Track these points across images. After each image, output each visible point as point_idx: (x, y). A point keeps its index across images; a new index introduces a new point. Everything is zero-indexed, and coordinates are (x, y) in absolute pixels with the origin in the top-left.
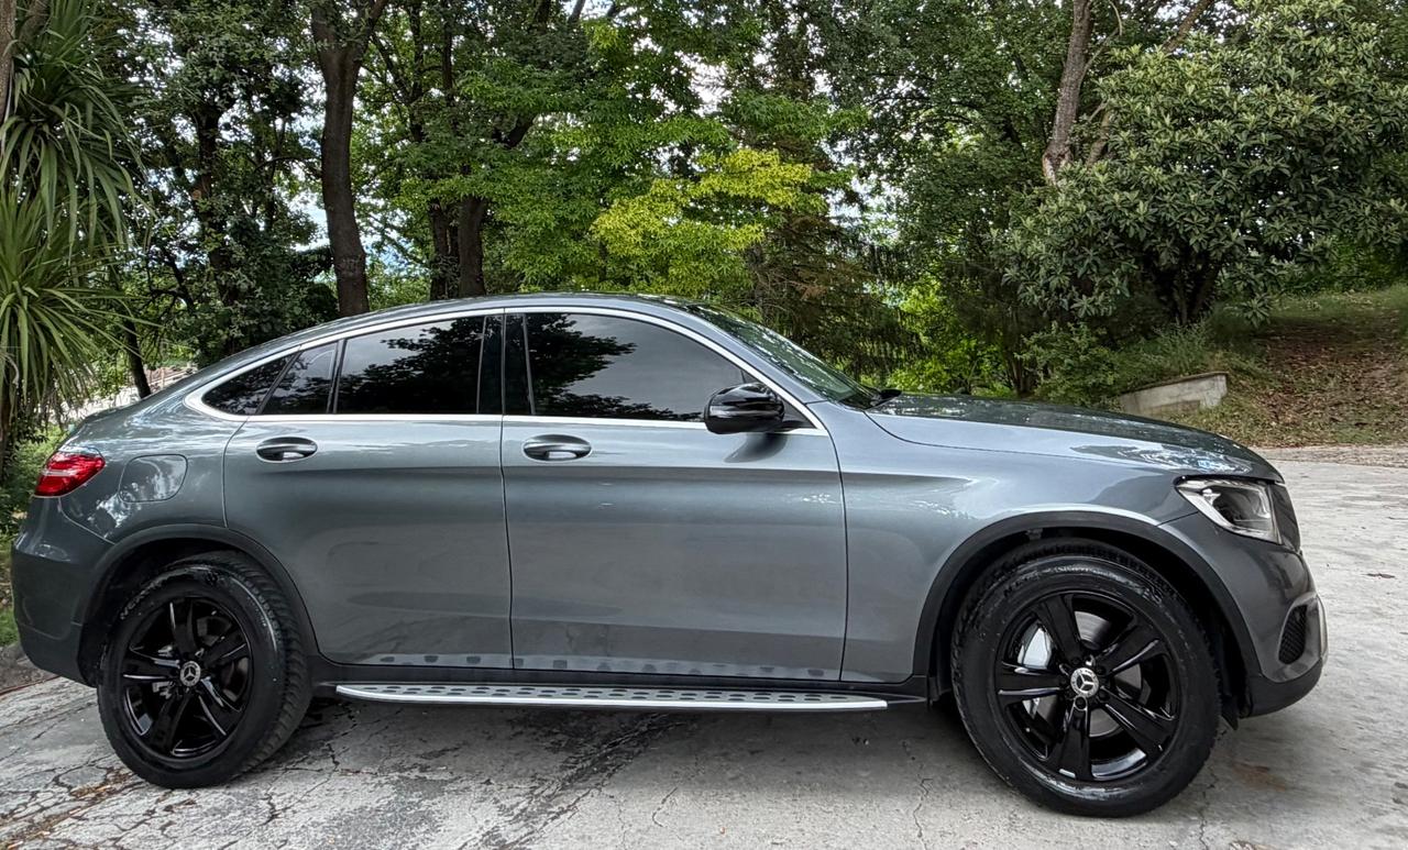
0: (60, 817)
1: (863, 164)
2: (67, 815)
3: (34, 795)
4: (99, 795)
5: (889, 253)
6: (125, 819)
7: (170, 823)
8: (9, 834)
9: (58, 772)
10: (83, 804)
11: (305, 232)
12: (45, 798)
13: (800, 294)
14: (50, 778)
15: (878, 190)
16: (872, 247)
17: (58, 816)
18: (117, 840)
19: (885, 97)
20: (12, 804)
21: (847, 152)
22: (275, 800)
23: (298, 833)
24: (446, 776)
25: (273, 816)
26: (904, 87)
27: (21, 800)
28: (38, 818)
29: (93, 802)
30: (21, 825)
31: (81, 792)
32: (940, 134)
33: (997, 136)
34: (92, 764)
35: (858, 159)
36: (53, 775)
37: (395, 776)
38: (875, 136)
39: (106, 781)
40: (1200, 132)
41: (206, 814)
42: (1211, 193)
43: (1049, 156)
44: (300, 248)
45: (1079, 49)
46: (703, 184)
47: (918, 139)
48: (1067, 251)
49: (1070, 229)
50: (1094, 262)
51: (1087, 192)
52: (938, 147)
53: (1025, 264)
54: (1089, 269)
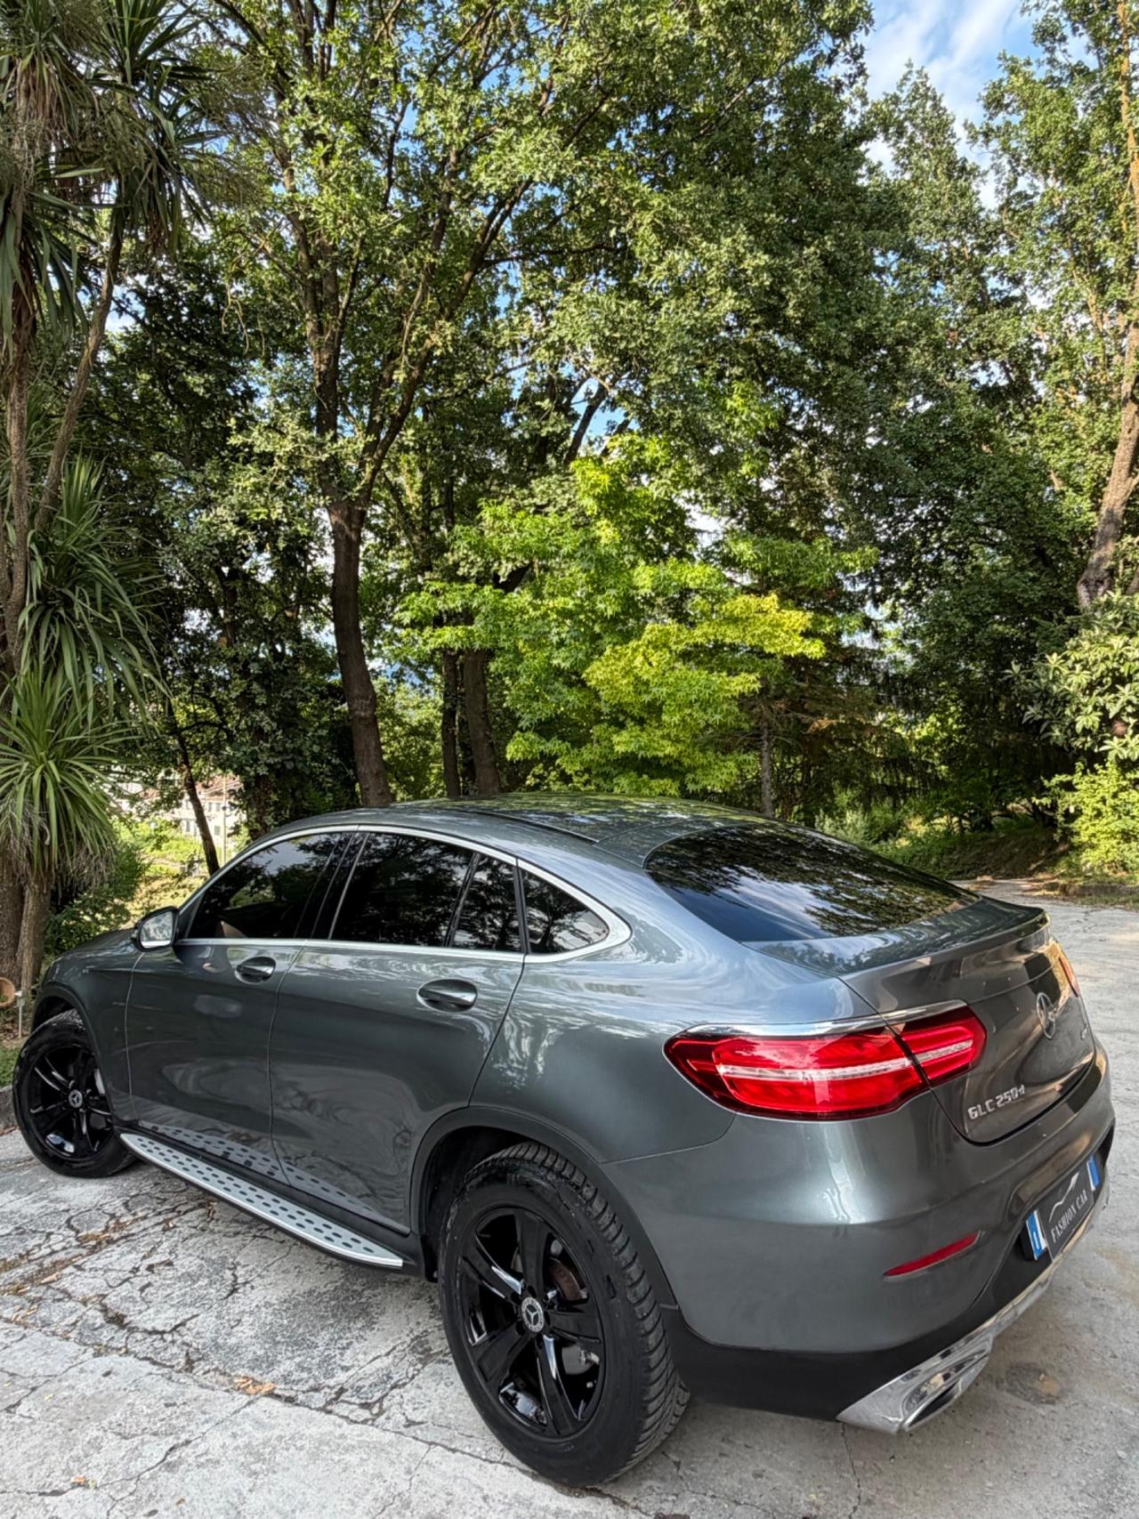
0: (64, 1264)
1: (879, 589)
2: (68, 1263)
3: (48, 1237)
4: (99, 1243)
5: (904, 681)
6: (114, 1274)
7: (149, 1285)
8: (22, 1277)
9: (72, 1213)
10: (84, 1252)
12: (57, 1242)
13: (807, 726)
14: (64, 1219)
15: (893, 617)
16: (886, 674)
17: (62, 1262)
18: (104, 1296)
19: (902, 520)
20: (31, 1243)
22: (240, 1272)
23: (251, 1313)
25: (233, 1291)
26: (922, 510)
27: (36, 1241)
28: (47, 1262)
29: (93, 1250)
30: (32, 1269)
31: (86, 1238)
32: (962, 555)
33: (1026, 561)
34: (99, 1208)
35: (873, 584)
36: (67, 1216)
39: (106, 1230)
41: (179, 1278)
43: (1086, 583)
45: (1127, 464)
46: (697, 632)
47: (938, 561)
48: (1099, 689)
49: (1102, 667)
50: (1129, 703)
51: (1125, 625)
52: (960, 571)
53: (1051, 702)
54: (1123, 709)
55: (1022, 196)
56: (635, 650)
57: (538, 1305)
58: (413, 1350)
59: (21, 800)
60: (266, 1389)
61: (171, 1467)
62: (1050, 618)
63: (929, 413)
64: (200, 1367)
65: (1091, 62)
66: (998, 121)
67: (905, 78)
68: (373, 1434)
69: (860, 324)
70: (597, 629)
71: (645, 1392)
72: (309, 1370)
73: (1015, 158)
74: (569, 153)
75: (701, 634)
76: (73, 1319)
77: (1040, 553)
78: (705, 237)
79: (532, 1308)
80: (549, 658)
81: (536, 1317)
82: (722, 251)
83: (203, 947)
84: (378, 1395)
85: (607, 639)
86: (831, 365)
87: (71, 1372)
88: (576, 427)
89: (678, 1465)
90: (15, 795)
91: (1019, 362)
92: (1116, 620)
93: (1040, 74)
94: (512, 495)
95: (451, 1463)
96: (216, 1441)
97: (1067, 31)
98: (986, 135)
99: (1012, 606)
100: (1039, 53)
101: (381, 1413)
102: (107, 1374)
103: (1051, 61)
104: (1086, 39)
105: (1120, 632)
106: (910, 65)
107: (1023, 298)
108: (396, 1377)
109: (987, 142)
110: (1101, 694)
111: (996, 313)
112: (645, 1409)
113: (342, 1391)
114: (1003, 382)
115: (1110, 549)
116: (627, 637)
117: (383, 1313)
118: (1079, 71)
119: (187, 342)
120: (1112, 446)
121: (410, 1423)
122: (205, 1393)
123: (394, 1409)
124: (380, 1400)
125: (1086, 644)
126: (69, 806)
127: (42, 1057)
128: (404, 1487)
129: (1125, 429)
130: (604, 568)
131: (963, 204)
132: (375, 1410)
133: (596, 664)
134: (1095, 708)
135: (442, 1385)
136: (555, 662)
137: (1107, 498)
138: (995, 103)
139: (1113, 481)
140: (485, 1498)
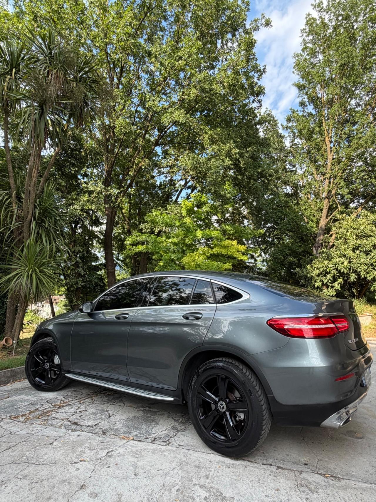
1: (256, 247)
2: (52, 411)
3: (42, 405)
4: (60, 406)
6: (69, 413)
7: (82, 416)
8: (38, 414)
9: (48, 399)
10: (56, 409)
11: (97, 259)
12: (46, 406)
14: (46, 401)
15: (260, 255)
17: (50, 411)
18: (68, 418)
20: (37, 407)
21: (251, 243)
22: (110, 412)
23: (118, 421)
24: (156, 410)
25: (110, 416)
26: (269, 225)
27: (39, 406)
28: (45, 411)
29: (59, 408)
30: (41, 412)
31: (55, 405)
32: (279, 239)
33: (298, 240)
34: (56, 399)
35: (255, 245)
37: (142, 409)
38: (260, 239)
39: (61, 403)
40: (365, 241)
41: (91, 414)
42: (368, 260)
43: (315, 247)
44: (93, 264)
45: (326, 215)
46: (214, 250)
47: (273, 240)
48: (321, 276)
49: (322, 269)
50: (330, 279)
51: (328, 258)
52: (279, 243)
53: (307, 279)
54: (328, 281)
55: (296, 144)
56: (196, 255)
57: (224, 403)
58: (173, 429)
59: (25, 279)
60: (131, 438)
61: (110, 456)
62: (305, 256)
63: (272, 198)
64: (108, 434)
65: (314, 112)
66: (290, 124)
67: (266, 112)
68: (170, 448)
69: (259, 170)
70: (184, 248)
71: (262, 423)
72: (143, 434)
73: (294, 134)
74: (188, 116)
75: (215, 251)
76: (61, 424)
77: (302, 239)
78: (222, 143)
79: (222, 405)
80: (171, 256)
81: (223, 407)
82: (227, 147)
83: (100, 313)
84: (167, 439)
85: (188, 251)
86: (252, 181)
87: (67, 435)
88: (178, 193)
89: (264, 453)
90: (23, 277)
91: (296, 187)
92: (325, 256)
93: (301, 114)
94: (160, 210)
95: (196, 454)
96: (121, 451)
97: (307, 104)
98: (287, 128)
99: (294, 253)
100: (300, 109)
101: (170, 443)
102: (79, 436)
103: (304, 111)
104: (312, 107)
105: (326, 260)
106: (267, 109)
107: (296, 171)
108: (171, 435)
109: (287, 130)
110: (322, 277)
111: (290, 173)
112: (262, 428)
113: (155, 439)
114: (290, 192)
115: (321, 237)
116: (193, 251)
117: (159, 421)
118: (310, 114)
119: (70, 158)
120: (322, 210)
121: (180, 445)
122: (112, 440)
123: (173, 443)
124: (168, 440)
125: (318, 263)
126: (39, 282)
127: (37, 352)
128: (185, 459)
129: (325, 206)
130: (188, 231)
131: (281, 145)
132: (168, 442)
133: (185, 258)
134: (320, 281)
135: (185, 437)
136: (172, 257)
137: (320, 224)
138: (289, 120)
139: (322, 219)
140: (210, 461)
